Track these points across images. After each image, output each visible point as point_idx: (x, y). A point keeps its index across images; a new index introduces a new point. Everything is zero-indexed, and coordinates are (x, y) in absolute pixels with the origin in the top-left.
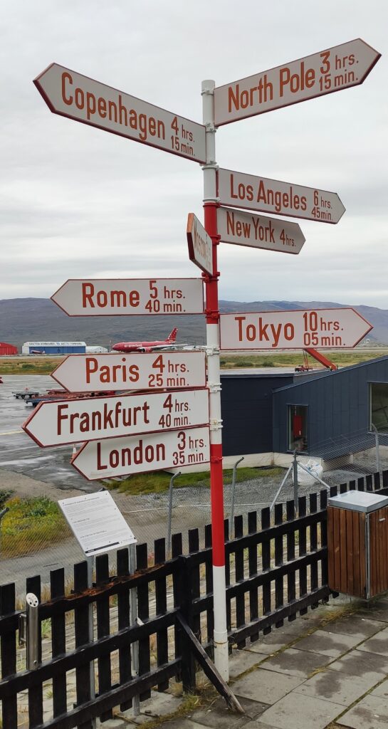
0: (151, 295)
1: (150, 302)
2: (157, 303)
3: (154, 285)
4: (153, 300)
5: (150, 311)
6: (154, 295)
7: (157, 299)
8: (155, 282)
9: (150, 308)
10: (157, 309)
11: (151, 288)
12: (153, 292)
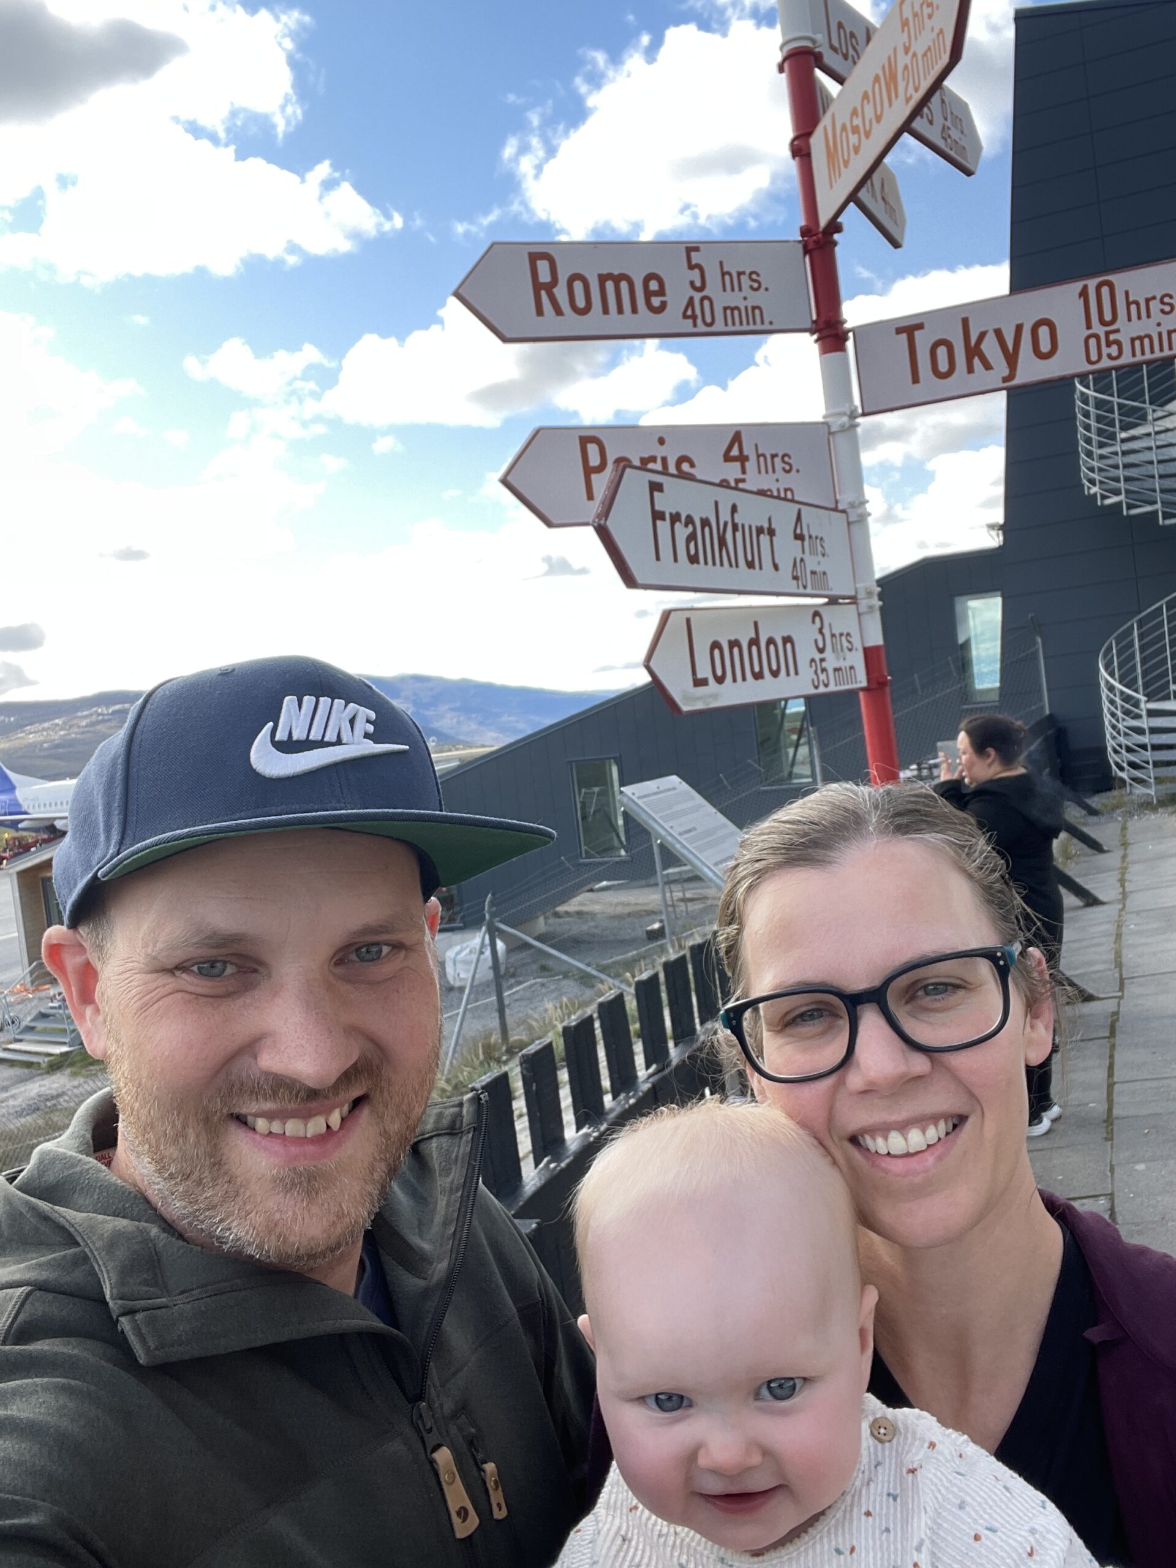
0: (692, 283)
1: (691, 299)
2: (706, 303)
3: (696, 258)
4: (697, 296)
5: (695, 325)
6: (698, 284)
7: (704, 293)
8: (697, 249)
9: (694, 317)
10: (708, 319)
11: (691, 267)
12: (695, 275)
